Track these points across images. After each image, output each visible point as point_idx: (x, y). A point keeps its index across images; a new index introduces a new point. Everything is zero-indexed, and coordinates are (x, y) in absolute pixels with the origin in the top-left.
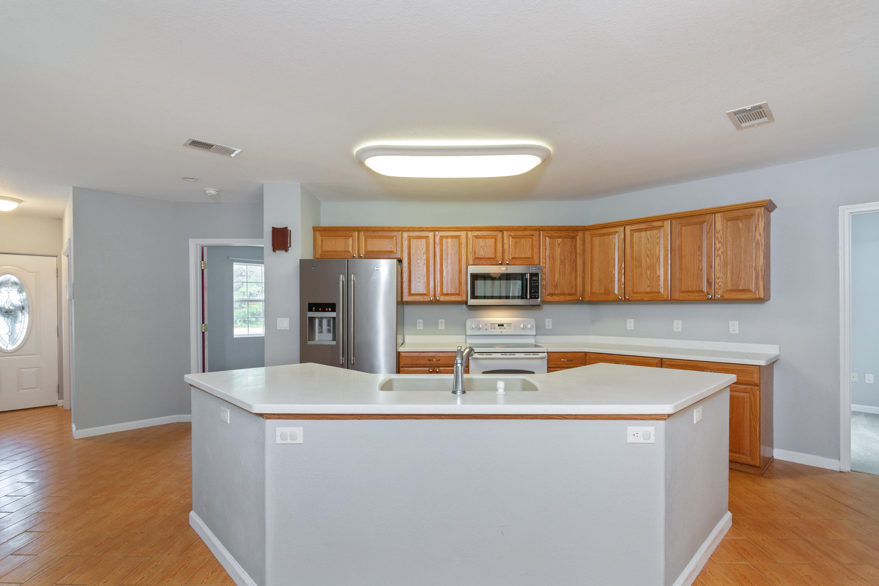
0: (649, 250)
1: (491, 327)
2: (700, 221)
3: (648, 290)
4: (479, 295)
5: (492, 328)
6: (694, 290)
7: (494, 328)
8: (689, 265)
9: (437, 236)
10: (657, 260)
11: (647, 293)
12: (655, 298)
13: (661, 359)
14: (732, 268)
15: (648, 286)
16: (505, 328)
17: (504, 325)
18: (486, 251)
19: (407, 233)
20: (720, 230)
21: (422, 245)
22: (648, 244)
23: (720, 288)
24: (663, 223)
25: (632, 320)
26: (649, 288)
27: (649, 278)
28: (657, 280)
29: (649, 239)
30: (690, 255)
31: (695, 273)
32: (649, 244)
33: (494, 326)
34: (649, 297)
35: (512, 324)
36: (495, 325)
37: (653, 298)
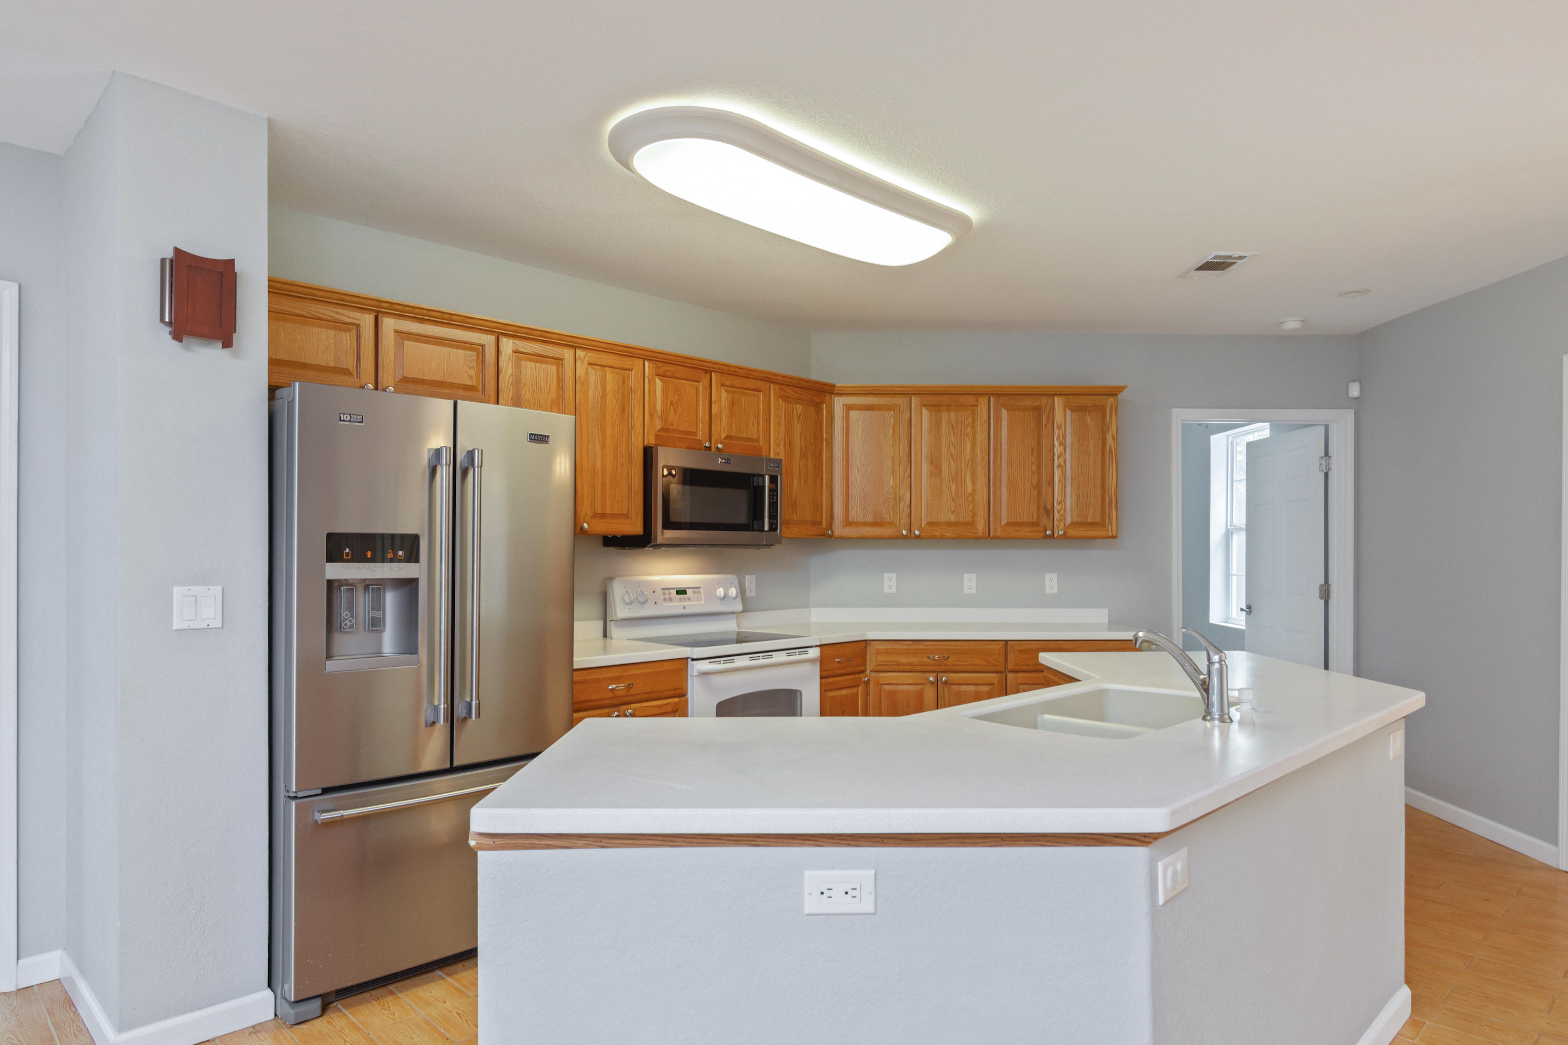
0: (954, 446)
1: (664, 596)
2: (1033, 405)
3: (953, 518)
4: (677, 520)
5: (665, 600)
6: (1025, 520)
7: (671, 599)
8: (1017, 479)
9: (582, 361)
10: (968, 465)
11: (949, 524)
12: (964, 533)
13: (1007, 642)
14: (1078, 489)
15: (953, 512)
16: (689, 599)
17: (687, 590)
18: (680, 414)
19: (511, 340)
20: (1061, 424)
21: (549, 381)
22: (952, 436)
23: (1061, 520)
24: (977, 401)
25: (893, 575)
26: (954, 516)
27: (954, 498)
28: (967, 502)
29: (954, 425)
30: (1020, 461)
31: (1026, 493)
32: (954, 434)
33: (670, 594)
34: (954, 532)
35: (700, 588)
36: (671, 591)
37: (961, 533)
